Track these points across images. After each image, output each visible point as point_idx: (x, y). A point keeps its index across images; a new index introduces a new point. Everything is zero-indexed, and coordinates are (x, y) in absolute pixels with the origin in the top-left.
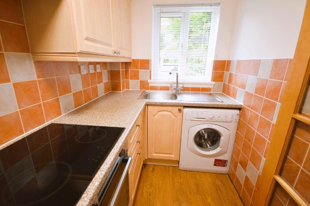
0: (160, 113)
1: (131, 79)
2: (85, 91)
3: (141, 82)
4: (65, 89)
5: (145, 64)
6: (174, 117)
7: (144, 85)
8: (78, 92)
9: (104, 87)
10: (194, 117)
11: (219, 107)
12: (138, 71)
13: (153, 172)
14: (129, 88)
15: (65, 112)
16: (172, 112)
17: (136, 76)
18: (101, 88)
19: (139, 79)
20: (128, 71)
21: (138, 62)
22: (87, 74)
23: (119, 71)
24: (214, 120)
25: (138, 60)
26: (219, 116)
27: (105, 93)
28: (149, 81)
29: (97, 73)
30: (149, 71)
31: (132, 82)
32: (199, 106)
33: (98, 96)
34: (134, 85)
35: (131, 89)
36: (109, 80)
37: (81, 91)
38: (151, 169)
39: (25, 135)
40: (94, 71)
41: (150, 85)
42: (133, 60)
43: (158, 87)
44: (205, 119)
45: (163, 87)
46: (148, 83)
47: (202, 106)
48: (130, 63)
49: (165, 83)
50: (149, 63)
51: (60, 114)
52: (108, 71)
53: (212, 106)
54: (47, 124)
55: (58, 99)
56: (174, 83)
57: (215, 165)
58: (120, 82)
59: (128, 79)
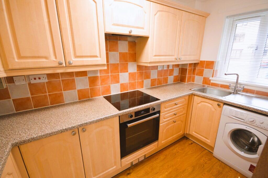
0: (203, 103)
1: (197, 75)
2: (158, 79)
3: (204, 78)
4: (148, 77)
5: (210, 65)
6: (214, 110)
7: (206, 81)
8: (154, 79)
9: (174, 79)
10: (232, 115)
11: (263, 113)
12: (203, 70)
13: (190, 144)
14: (194, 82)
15: (145, 87)
16: (212, 105)
17: (201, 73)
18: (171, 79)
19: (202, 76)
20: (195, 69)
21: (204, 63)
22: (162, 70)
23: (187, 69)
24: (255, 124)
25: (205, 61)
26: (262, 122)
27: (173, 82)
28: (211, 78)
29: (170, 70)
30: (212, 70)
31: (197, 77)
32: (238, 106)
33: (167, 83)
34: (198, 80)
35: (196, 82)
36: (179, 74)
37: (156, 79)
38: (190, 143)
39: (129, 91)
40: (167, 68)
41: (212, 82)
42: (201, 61)
43: (219, 84)
44: (244, 120)
45: (223, 85)
46: (210, 80)
47: (242, 108)
48: (198, 63)
49: (226, 82)
50: (213, 64)
51: (143, 87)
52: (180, 68)
53: (254, 111)
54: (136, 90)
55: (143, 81)
56: (233, 83)
57: (250, 170)
58: (186, 76)
59: (195, 75)
